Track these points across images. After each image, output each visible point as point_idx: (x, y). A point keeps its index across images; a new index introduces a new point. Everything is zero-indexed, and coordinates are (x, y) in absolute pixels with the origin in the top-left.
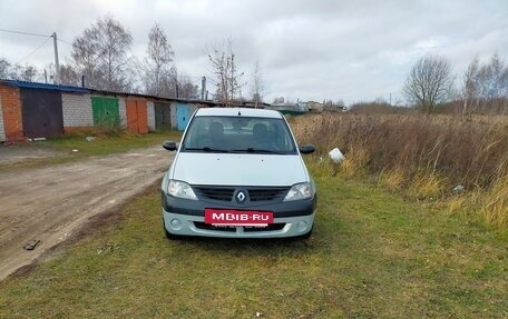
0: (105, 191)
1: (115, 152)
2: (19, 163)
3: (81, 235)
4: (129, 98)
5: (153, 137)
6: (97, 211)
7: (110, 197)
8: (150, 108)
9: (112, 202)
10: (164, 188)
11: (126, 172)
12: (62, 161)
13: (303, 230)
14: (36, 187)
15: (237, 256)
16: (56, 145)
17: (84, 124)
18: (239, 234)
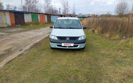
0: (36, 38)
1: (37, 28)
2: (15, 31)
3: (31, 48)
4: (41, 14)
5: (47, 25)
6: (35, 42)
7: (37, 39)
8: (46, 17)
9: (38, 41)
10: (50, 37)
11: (41, 34)
12: (25, 31)
13: (82, 47)
14: (20, 37)
15: (67, 53)
16: (23, 27)
17: (29, 21)
18: (67, 48)
